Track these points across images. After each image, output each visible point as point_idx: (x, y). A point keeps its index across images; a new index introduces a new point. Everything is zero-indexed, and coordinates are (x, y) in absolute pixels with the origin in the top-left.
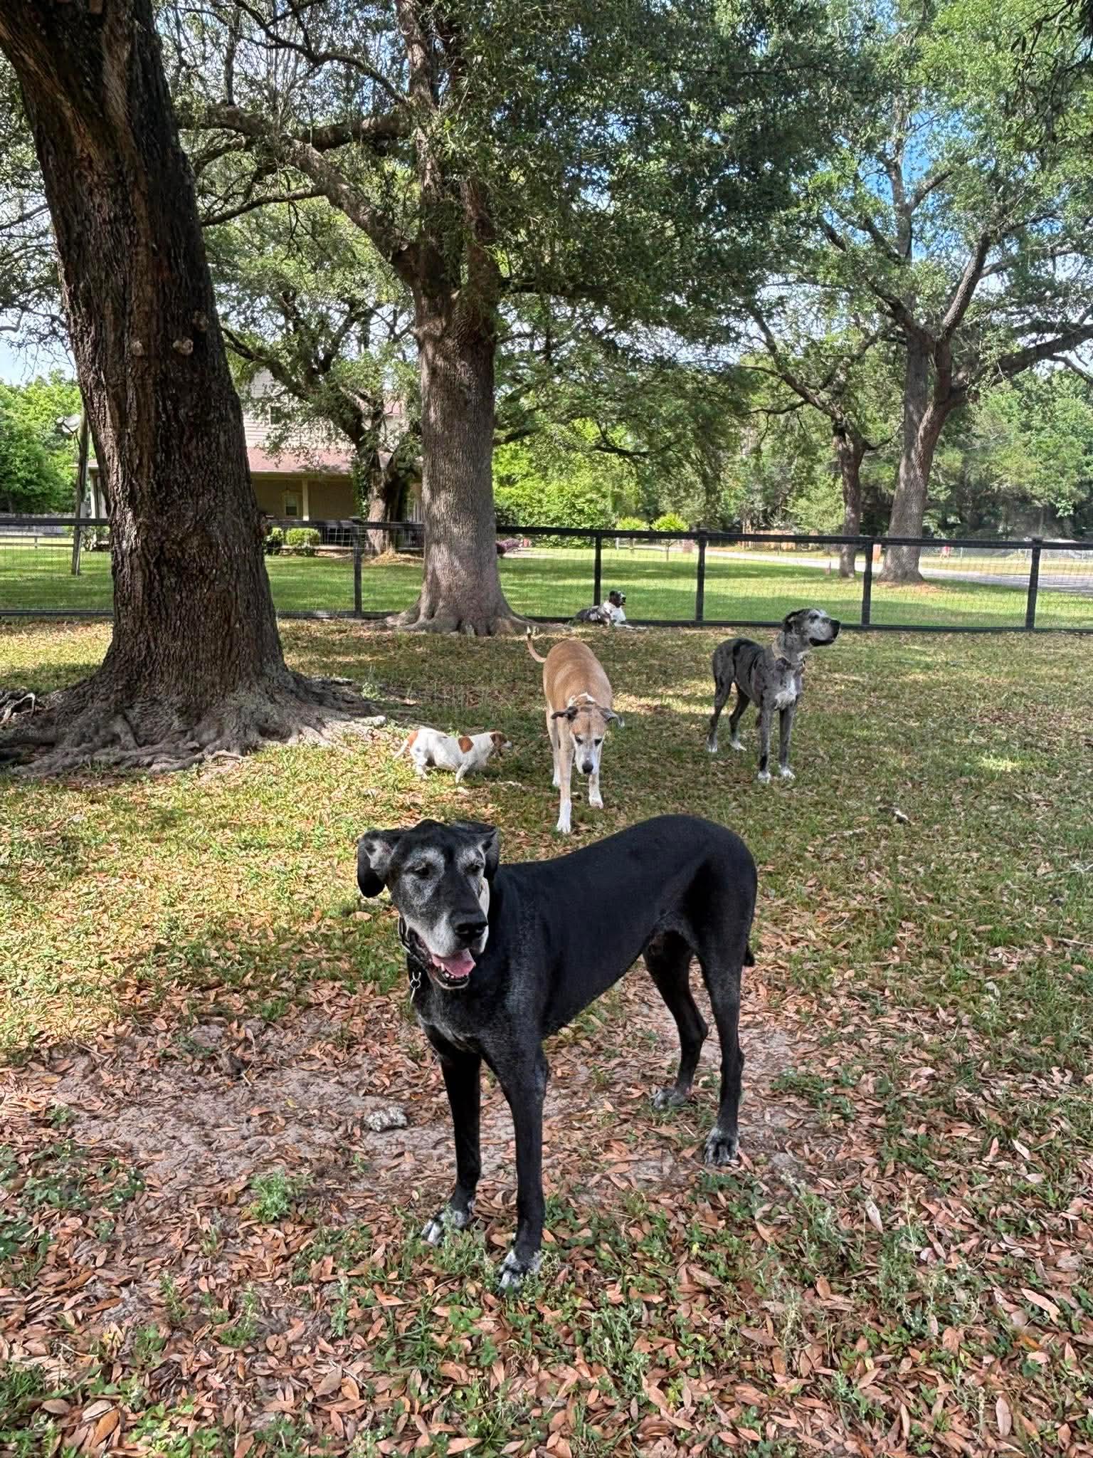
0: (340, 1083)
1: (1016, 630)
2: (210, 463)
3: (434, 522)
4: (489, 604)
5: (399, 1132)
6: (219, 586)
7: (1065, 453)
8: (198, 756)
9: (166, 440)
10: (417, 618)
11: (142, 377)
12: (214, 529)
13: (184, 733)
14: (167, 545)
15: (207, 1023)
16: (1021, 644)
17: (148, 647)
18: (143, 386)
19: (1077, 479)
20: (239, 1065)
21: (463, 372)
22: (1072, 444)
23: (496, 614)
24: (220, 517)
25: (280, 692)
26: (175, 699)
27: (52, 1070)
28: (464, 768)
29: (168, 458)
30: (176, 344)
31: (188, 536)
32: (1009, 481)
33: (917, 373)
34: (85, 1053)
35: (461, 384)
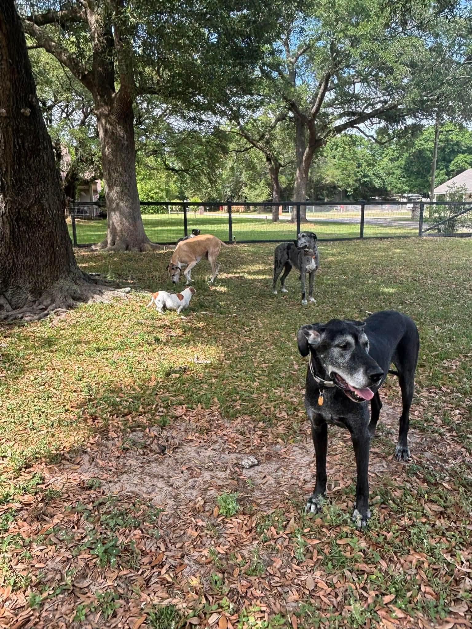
0: (213, 450)
1: (357, 238)
2: (40, 169)
3: (112, 201)
4: (140, 238)
5: (256, 467)
6: (48, 230)
7: (349, 168)
8: (46, 312)
9: (19, 158)
10: (106, 246)
11: (6, 127)
12: (44, 201)
13: (34, 302)
14: (22, 210)
15: (134, 431)
16: (362, 244)
17: (13, 261)
18: (7, 132)
19: (355, 178)
20: (163, 448)
21: (120, 131)
22: (352, 164)
23: (143, 242)
24: (47, 196)
25: (79, 280)
26: (28, 285)
27: (73, 463)
28: (181, 307)
29: (20, 167)
30: (22, 111)
31: (32, 205)
32: (329, 180)
33: (301, 133)
34: (85, 452)
35: (120, 136)
